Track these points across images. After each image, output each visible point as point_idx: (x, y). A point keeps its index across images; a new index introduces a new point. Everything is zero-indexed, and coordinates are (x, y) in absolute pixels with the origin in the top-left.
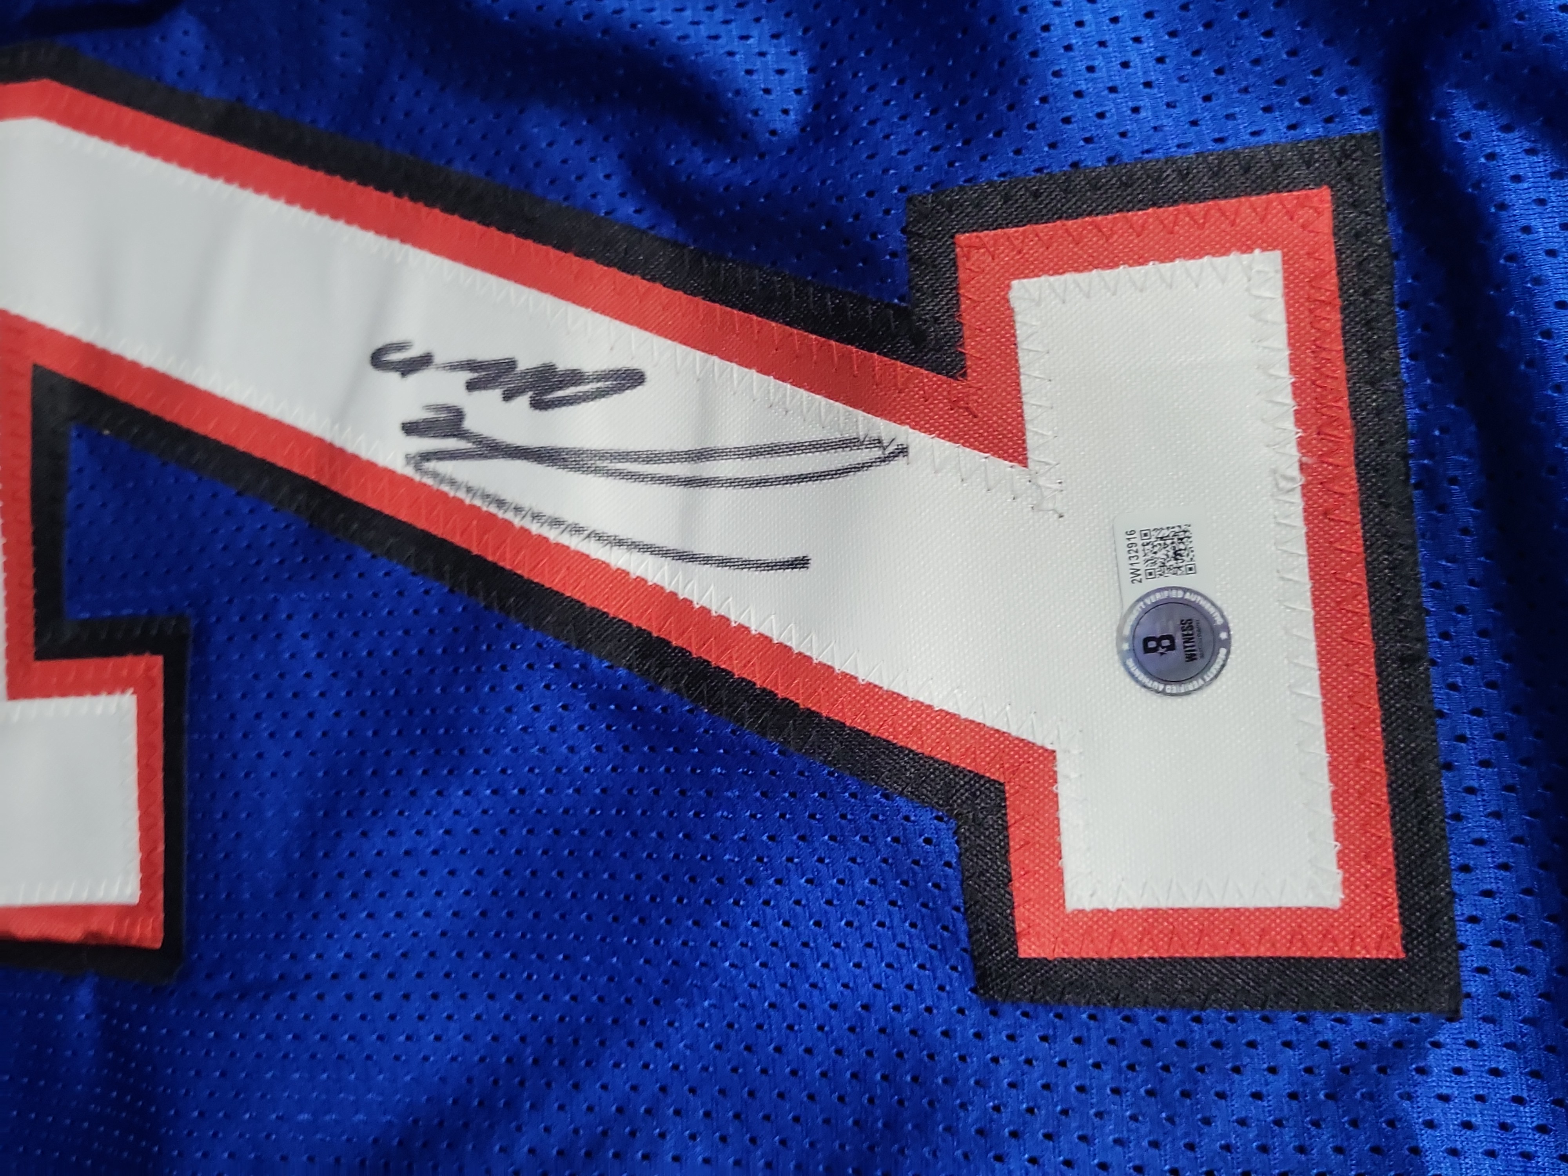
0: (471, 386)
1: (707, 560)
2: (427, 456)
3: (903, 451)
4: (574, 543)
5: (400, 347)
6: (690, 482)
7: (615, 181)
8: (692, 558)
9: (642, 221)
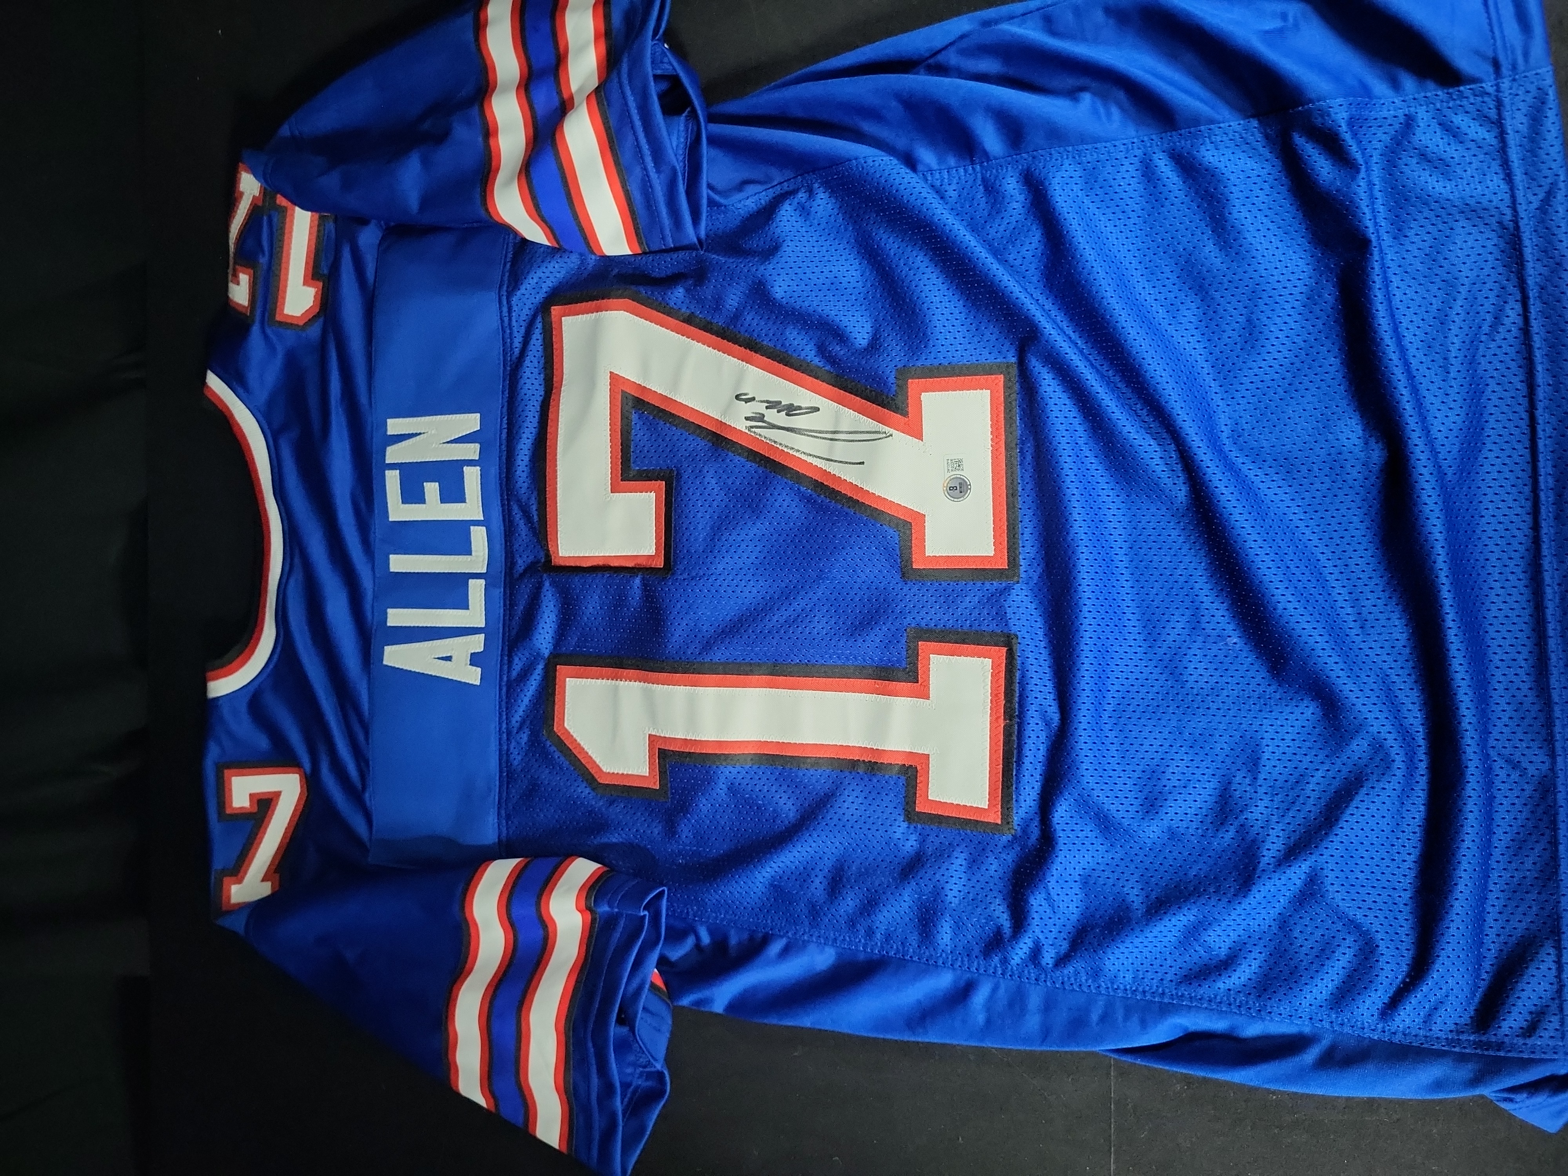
0: (767, 408)
1: (836, 461)
2: (752, 427)
3: (891, 435)
4: (797, 454)
5: (745, 394)
6: (831, 440)
7: (813, 352)
8: (832, 460)
9: (821, 364)
